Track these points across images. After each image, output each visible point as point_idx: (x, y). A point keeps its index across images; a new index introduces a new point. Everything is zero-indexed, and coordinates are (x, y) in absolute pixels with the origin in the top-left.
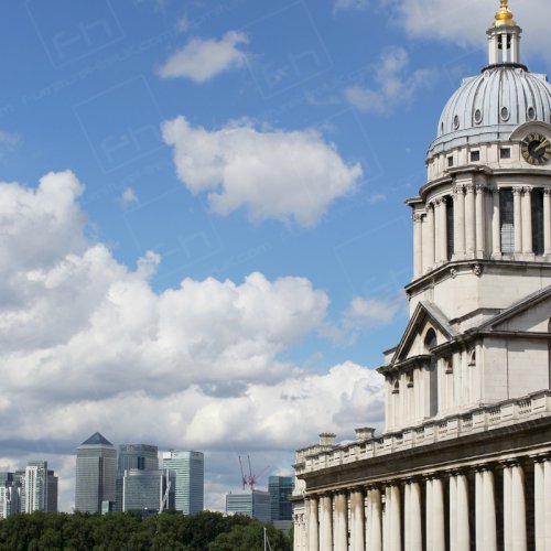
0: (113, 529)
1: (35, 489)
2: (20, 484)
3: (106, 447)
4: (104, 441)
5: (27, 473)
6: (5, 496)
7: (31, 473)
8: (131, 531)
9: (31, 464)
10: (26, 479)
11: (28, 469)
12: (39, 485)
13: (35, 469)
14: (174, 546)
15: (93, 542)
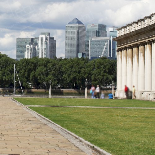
0: (72, 67)
1: (44, 47)
2: (36, 44)
3: (80, 25)
4: (79, 22)
5: (40, 39)
6: (29, 50)
7: (42, 38)
8: (82, 68)
9: (42, 34)
10: (39, 41)
11: (40, 36)
12: (46, 44)
13: (44, 36)
14: (104, 76)
15: (63, 73)
